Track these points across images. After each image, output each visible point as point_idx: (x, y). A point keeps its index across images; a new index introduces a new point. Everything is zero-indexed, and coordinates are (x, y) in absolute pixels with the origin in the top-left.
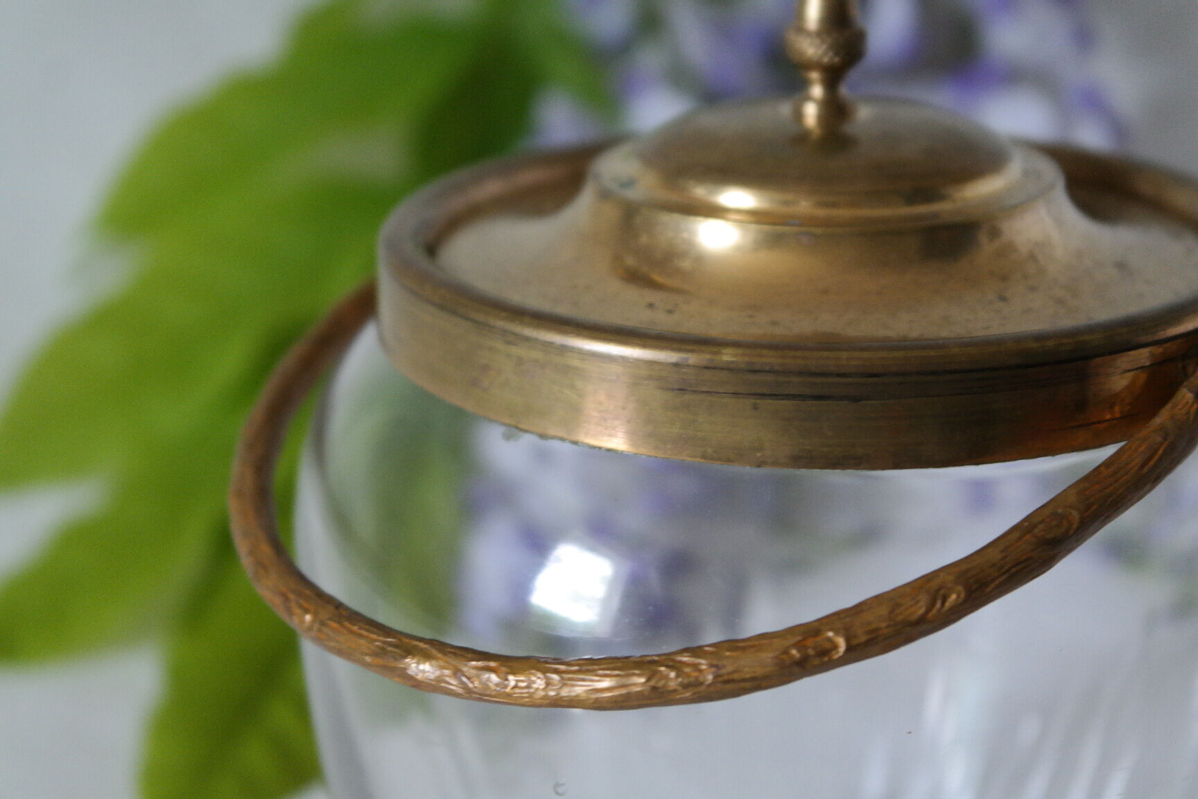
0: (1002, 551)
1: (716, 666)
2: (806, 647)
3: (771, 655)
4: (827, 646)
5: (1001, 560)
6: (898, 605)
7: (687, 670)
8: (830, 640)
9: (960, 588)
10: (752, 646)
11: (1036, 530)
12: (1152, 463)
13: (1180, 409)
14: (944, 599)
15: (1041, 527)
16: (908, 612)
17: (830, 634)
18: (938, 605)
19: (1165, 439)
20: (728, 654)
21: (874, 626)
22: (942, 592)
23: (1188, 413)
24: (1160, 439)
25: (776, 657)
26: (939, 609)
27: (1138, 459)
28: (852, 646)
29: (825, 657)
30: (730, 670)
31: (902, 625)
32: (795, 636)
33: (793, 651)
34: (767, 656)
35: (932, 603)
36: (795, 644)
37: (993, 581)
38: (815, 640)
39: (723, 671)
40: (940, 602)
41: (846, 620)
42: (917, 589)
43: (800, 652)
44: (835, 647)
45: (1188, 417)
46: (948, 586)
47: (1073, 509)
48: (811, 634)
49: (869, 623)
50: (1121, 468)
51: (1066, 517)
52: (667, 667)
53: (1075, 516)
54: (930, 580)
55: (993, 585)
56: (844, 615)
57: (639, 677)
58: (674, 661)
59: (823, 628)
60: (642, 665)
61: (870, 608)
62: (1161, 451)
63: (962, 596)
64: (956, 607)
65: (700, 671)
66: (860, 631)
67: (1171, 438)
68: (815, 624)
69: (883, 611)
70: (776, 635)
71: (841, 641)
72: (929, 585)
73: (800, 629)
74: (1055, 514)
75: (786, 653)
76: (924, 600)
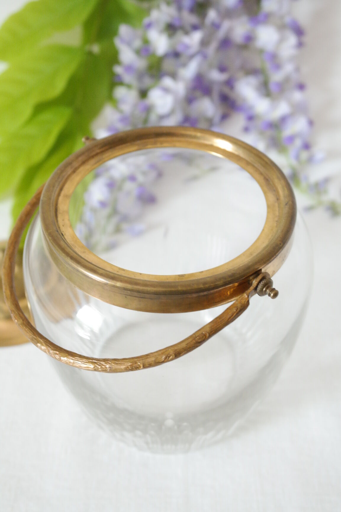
0: (186, 345)
1: (110, 368)
2: (133, 366)
3: (124, 367)
4: (138, 366)
5: (185, 347)
6: (157, 358)
7: (103, 367)
8: (139, 365)
9: (174, 355)
10: (119, 364)
11: (196, 338)
12: (232, 318)
13: (243, 300)
14: (169, 357)
15: (198, 338)
16: (160, 360)
17: (139, 363)
19: (236, 310)
20: (113, 364)
21: (151, 363)
22: (169, 355)
23: (245, 301)
24: (235, 311)
25: (125, 368)
26: (167, 360)
27: (228, 317)
28: (145, 367)
29: (138, 369)
30: (114, 369)
31: (157, 363)
32: (130, 363)
33: (129, 367)
34: (123, 367)
35: (166, 358)
36: (130, 365)
37: (183, 352)
38: (135, 365)
39: (112, 369)
40: (168, 358)
41: (144, 360)
42: (162, 353)
43: (131, 367)
44: (140, 367)
45: (245, 303)
46: (171, 354)
47: (207, 333)
48: (134, 363)
49: (149, 362)
50: (223, 320)
51: (205, 335)
52: (98, 365)
53: (208, 335)
54: (166, 351)
55: (182, 354)
56: (143, 358)
57: (92, 366)
58: (100, 364)
59: (137, 361)
60: (92, 363)
61: (150, 357)
62: (235, 315)
63: (174, 357)
64: (172, 360)
65: (106, 368)
66: (147, 364)
67: (238, 310)
68: (136, 360)
69: (153, 359)
70: (126, 361)
71: (142, 366)
72: (166, 353)
73: (132, 360)
74: (202, 333)
75: (128, 367)
76: (164, 357)
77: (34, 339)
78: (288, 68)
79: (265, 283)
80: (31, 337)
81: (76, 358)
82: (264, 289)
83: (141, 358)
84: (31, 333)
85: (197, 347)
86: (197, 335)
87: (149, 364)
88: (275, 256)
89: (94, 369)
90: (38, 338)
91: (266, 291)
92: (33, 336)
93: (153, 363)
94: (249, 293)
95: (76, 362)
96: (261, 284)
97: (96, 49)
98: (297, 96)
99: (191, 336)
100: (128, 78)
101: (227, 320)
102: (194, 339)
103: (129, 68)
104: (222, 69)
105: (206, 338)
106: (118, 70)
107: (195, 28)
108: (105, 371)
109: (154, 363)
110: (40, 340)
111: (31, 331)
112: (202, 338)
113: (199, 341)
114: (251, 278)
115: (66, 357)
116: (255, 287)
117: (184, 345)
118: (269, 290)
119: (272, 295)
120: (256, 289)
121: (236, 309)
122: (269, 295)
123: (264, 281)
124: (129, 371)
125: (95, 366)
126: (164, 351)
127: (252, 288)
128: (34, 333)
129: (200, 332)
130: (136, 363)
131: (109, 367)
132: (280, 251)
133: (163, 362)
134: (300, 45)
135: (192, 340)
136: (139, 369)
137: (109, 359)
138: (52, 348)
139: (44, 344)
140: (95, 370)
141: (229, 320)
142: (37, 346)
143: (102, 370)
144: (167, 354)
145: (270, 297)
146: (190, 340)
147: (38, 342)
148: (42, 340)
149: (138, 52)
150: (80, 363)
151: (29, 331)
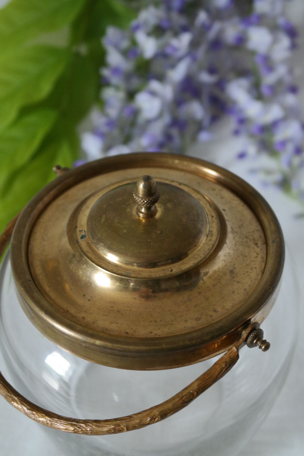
0: (173, 405)
1: (92, 430)
2: (115, 429)
4: (121, 429)
5: (172, 408)
6: (142, 420)
7: (84, 429)
8: (122, 428)
9: (160, 416)
10: (100, 425)
11: (183, 398)
12: (220, 374)
13: (232, 354)
14: (155, 419)
15: (185, 397)
16: (145, 422)
17: (122, 426)
18: (153, 421)
19: (226, 366)
20: (94, 427)
21: (135, 425)
22: (154, 417)
23: (234, 355)
24: (224, 366)
25: (107, 430)
26: (153, 422)
27: (217, 373)
28: (128, 429)
29: (121, 432)
30: (95, 432)
31: (142, 425)
32: (113, 426)
33: (112, 430)
34: (105, 429)
35: (151, 420)
36: (113, 428)
37: (169, 414)
38: (118, 427)
39: (93, 432)
40: (153, 420)
41: (127, 423)
42: (147, 415)
43: (113, 430)
44: (124, 430)
45: (234, 357)
46: (156, 416)
47: (195, 391)
48: (117, 426)
49: (133, 425)
50: (211, 376)
51: (192, 394)
52: (78, 427)
53: (195, 393)
54: (151, 412)
55: (169, 415)
56: (127, 421)
57: (72, 428)
58: (81, 426)
59: (121, 424)
60: (72, 425)
61: (134, 420)
62: (224, 370)
63: (160, 419)
64: (157, 421)
65: (87, 430)
66: (131, 427)
67: (227, 366)
68: (119, 422)
69: (137, 421)
70: (108, 423)
71: (125, 429)
72: (151, 414)
73: (115, 423)
74: (189, 392)
75: (110, 430)
76: (149, 419)
77: (8, 397)
78: (281, 71)
79: (255, 335)
80: (5, 394)
81: (54, 419)
82: (255, 341)
83: (124, 421)
84: (5, 390)
85: (184, 407)
86: (184, 394)
87: (133, 427)
88: (264, 304)
89: (73, 431)
90: (12, 395)
91: (256, 343)
92: (6, 392)
93: (137, 425)
94: (239, 346)
95: (55, 424)
96: (251, 336)
97: (83, 49)
98: (290, 99)
99: (177, 395)
100: (115, 80)
101: (215, 376)
102: (181, 399)
103: (116, 71)
104: (212, 71)
105: (193, 397)
106: (106, 72)
107: (185, 29)
108: (86, 433)
109: (139, 426)
110: (15, 398)
111: (5, 387)
112: (190, 397)
113: (187, 400)
114: (240, 329)
115: (43, 417)
116: (244, 339)
117: (170, 405)
118: (260, 343)
119: (263, 347)
120: (246, 340)
121: (225, 364)
122: (260, 347)
123: (254, 333)
124: (111, 434)
125: (75, 429)
126: (148, 412)
127: (241, 340)
128: (8, 391)
129: (187, 391)
130: (119, 425)
131: (90, 430)
132: (270, 297)
133: (148, 424)
134: (294, 46)
135: (179, 400)
136: (123, 432)
137: (89, 420)
138: (28, 407)
139: (19, 403)
140: (75, 433)
141: (218, 376)
142: (12, 405)
143: (82, 433)
144: (153, 416)
145: (261, 350)
146: (177, 399)
147: (14, 400)
148: (18, 398)
149: (125, 53)
150: (58, 424)
151: (3, 388)
